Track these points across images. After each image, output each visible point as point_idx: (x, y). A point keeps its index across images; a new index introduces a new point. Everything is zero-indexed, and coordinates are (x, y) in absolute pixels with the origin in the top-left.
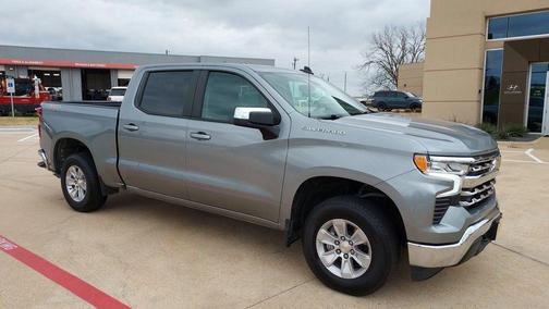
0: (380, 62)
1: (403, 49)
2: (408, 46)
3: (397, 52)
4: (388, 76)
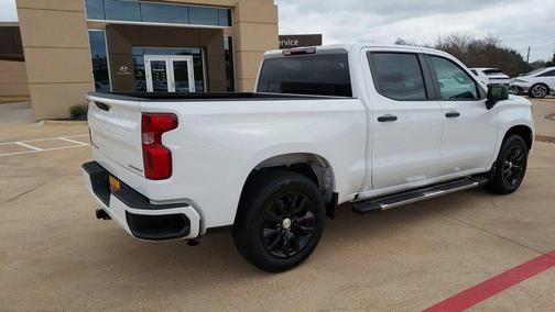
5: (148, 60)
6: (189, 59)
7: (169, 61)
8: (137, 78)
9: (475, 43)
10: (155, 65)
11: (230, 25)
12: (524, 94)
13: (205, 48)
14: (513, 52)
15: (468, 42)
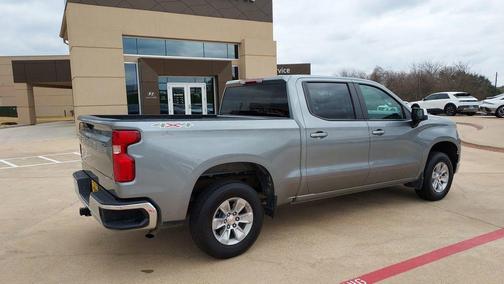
5: (170, 87)
6: (203, 86)
7: (187, 87)
8: (162, 102)
9: (447, 70)
10: (175, 90)
11: (237, 57)
12: (493, 114)
13: (216, 77)
14: (482, 78)
15: (440, 68)
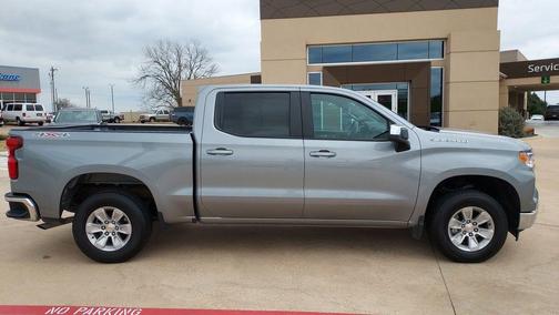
0: (156, 76)
1: (180, 66)
2: (183, 62)
3: (174, 68)
4: (168, 91)
6: (393, 93)
7: (375, 95)
11: (443, 56)
13: (410, 82)
